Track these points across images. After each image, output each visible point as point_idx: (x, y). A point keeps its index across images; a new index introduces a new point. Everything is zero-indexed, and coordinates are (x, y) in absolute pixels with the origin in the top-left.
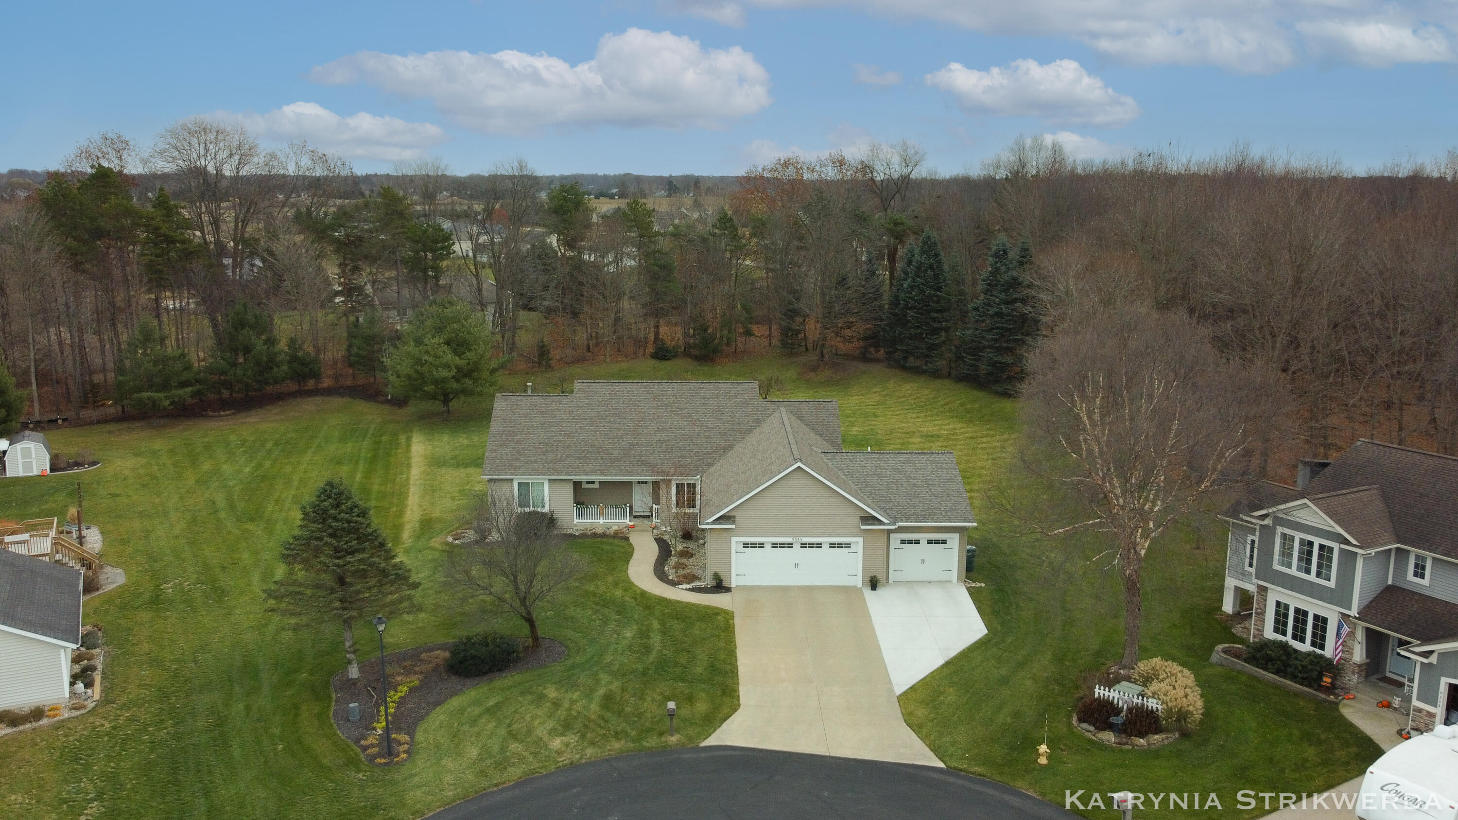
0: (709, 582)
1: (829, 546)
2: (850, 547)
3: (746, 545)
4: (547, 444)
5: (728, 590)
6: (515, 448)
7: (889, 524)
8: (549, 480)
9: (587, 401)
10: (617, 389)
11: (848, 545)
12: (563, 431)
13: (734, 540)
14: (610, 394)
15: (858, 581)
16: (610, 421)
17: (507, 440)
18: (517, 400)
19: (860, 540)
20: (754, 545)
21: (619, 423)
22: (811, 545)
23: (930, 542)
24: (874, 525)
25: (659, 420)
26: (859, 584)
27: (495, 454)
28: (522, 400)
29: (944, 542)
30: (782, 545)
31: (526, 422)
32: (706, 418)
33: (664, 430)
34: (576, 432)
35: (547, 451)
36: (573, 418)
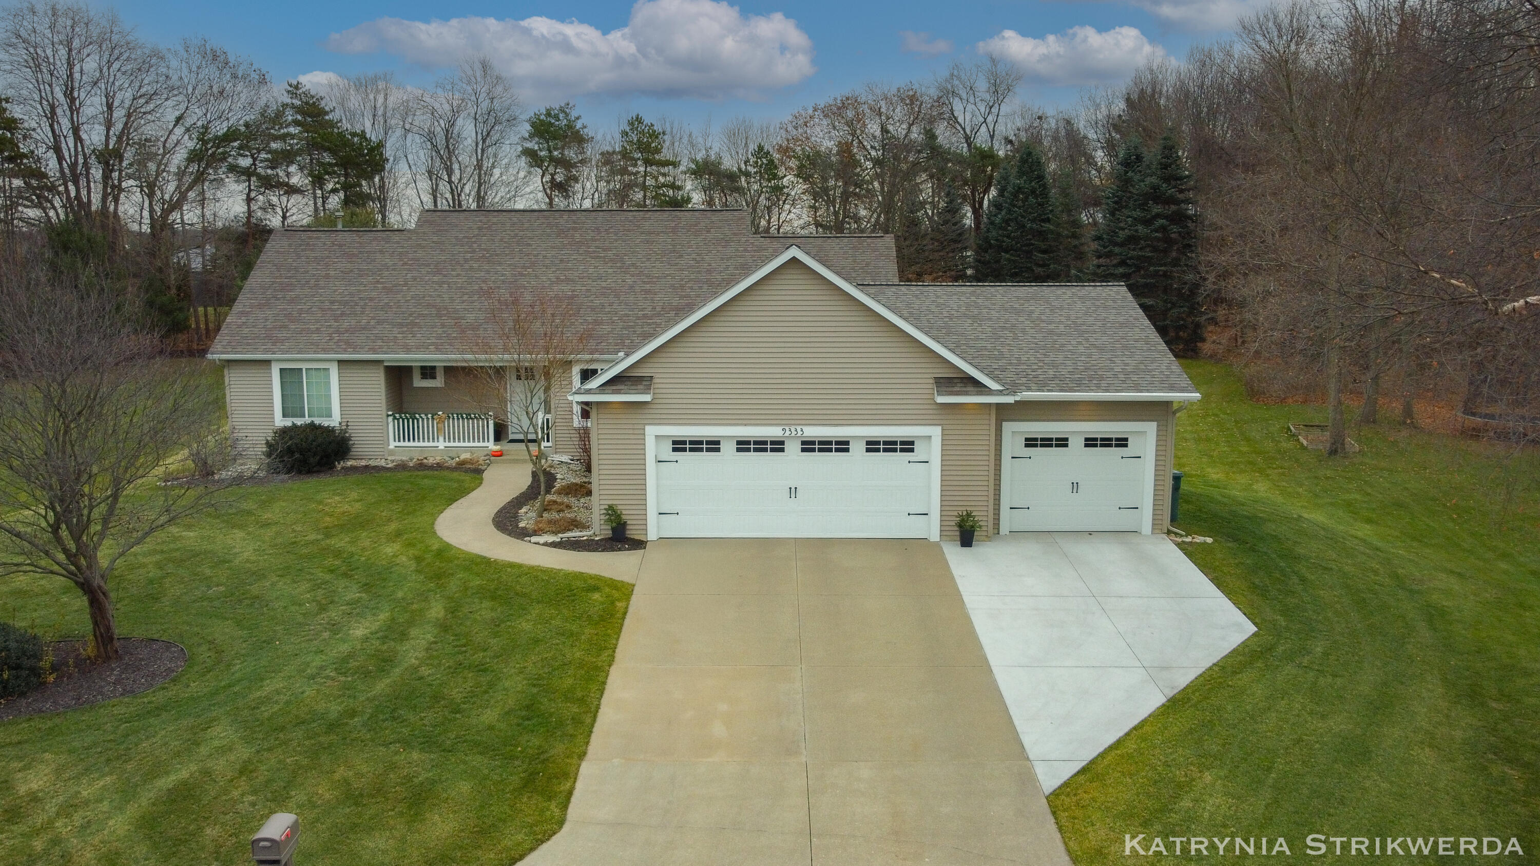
0: (599, 529)
1: (864, 447)
2: (912, 450)
3: (679, 446)
4: (346, 303)
5: (639, 544)
6: (285, 309)
7: (1000, 393)
8: (340, 362)
9: (435, 239)
10: (495, 220)
11: (907, 446)
12: (382, 283)
13: (651, 431)
14: (480, 229)
15: (931, 529)
16: (471, 268)
17: (275, 297)
18: (310, 238)
19: (936, 432)
20: (696, 446)
21: (488, 272)
22: (825, 446)
23: (1090, 442)
24: (966, 393)
25: (562, 266)
26: (935, 536)
27: (244, 319)
28: (318, 238)
29: (1122, 442)
30: (760, 446)
31: (317, 270)
32: (648, 264)
33: (568, 280)
34: (406, 284)
35: (342, 314)
36: (405, 264)
